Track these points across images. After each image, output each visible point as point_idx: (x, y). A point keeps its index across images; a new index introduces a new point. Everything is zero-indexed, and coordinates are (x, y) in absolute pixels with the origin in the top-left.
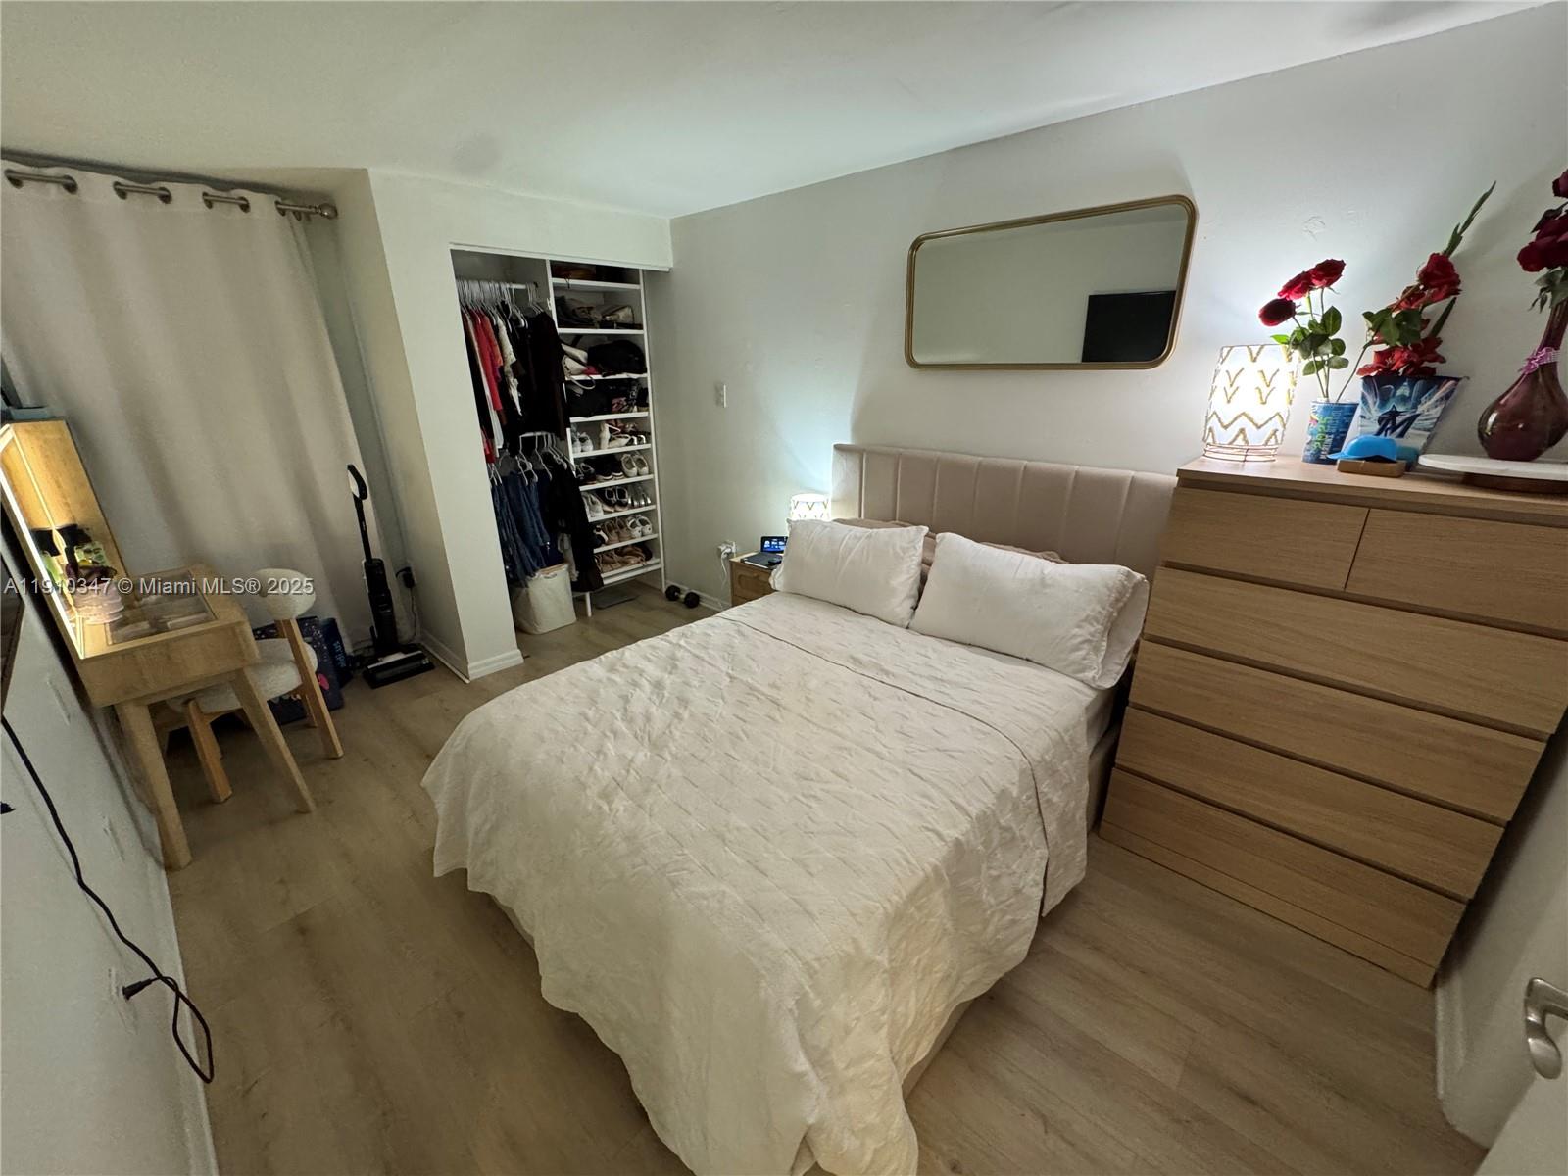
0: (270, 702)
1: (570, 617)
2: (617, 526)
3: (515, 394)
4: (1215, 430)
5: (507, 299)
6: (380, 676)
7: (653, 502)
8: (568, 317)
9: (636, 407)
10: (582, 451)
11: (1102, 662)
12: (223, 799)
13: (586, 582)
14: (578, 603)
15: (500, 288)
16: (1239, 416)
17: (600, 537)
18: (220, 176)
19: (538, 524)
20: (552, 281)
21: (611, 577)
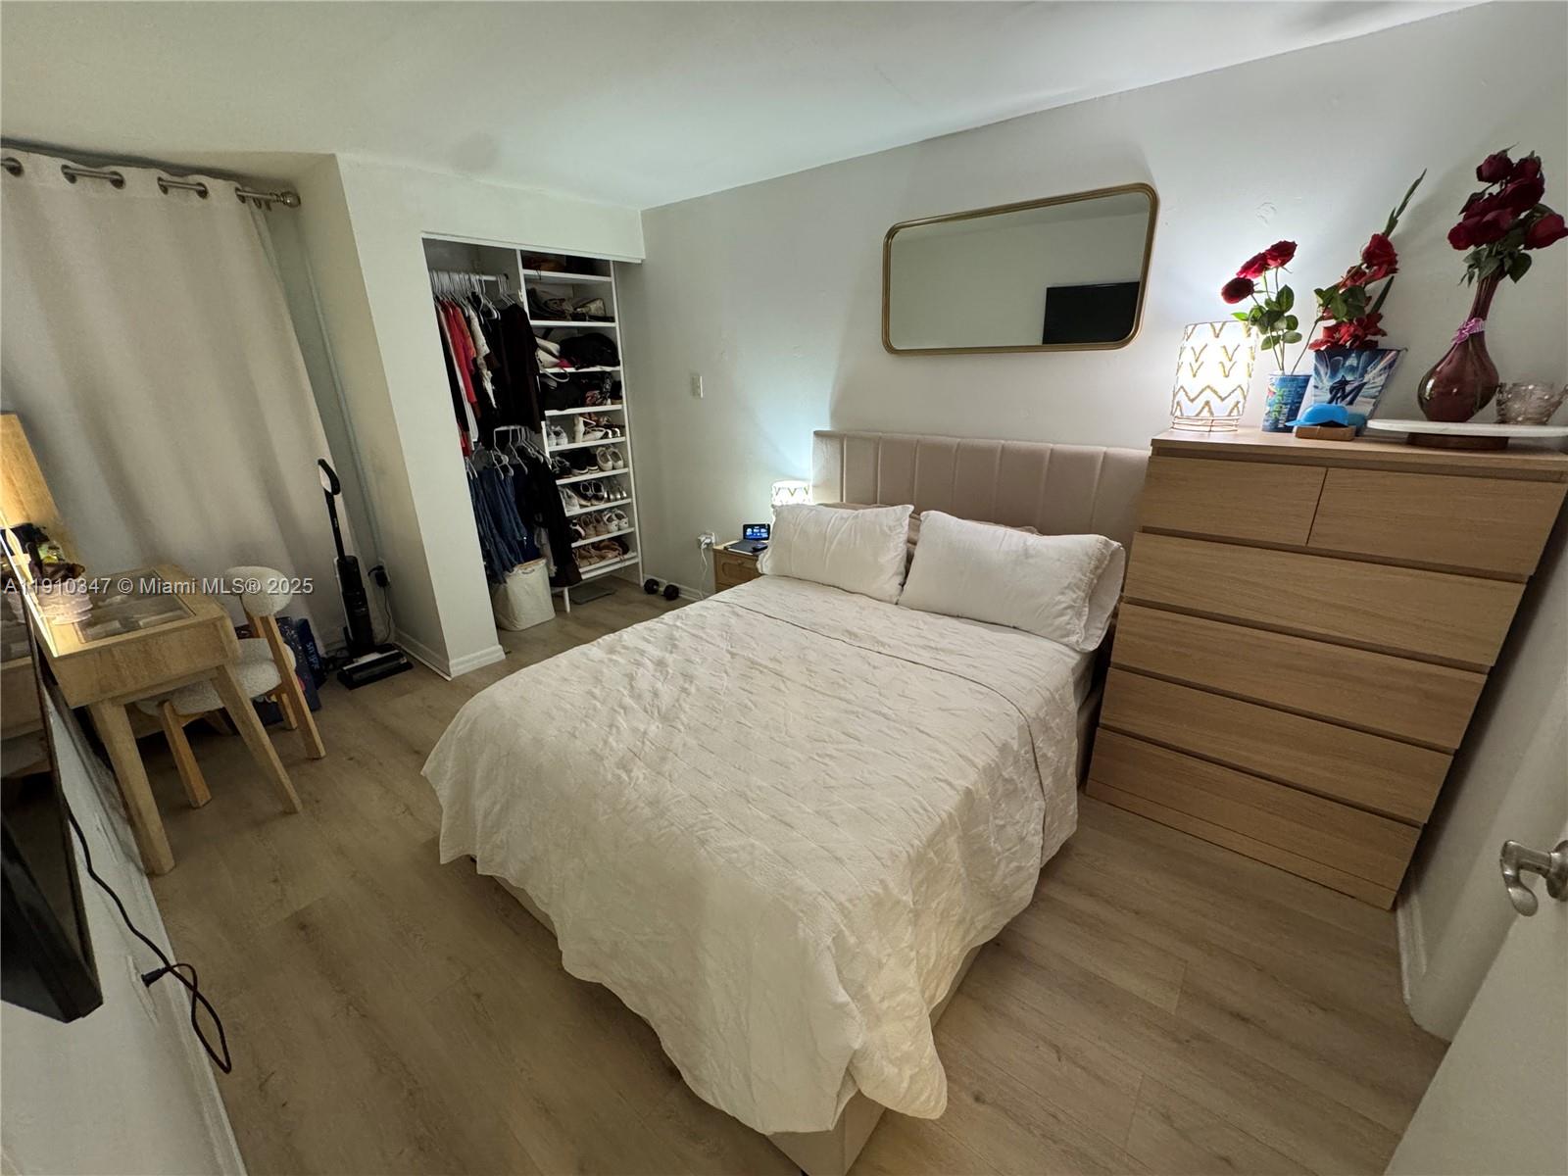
0: (255, 702)
1: (552, 615)
2: (593, 520)
3: (489, 387)
4: (1183, 404)
5: (477, 290)
6: (356, 677)
7: (629, 496)
8: (540, 309)
9: (609, 401)
10: (557, 444)
11: (1085, 626)
12: (201, 804)
13: (564, 576)
14: (557, 598)
15: (470, 279)
16: (1205, 388)
17: (577, 531)
18: (174, 160)
19: (515, 518)
20: (523, 272)
21: (589, 571)
